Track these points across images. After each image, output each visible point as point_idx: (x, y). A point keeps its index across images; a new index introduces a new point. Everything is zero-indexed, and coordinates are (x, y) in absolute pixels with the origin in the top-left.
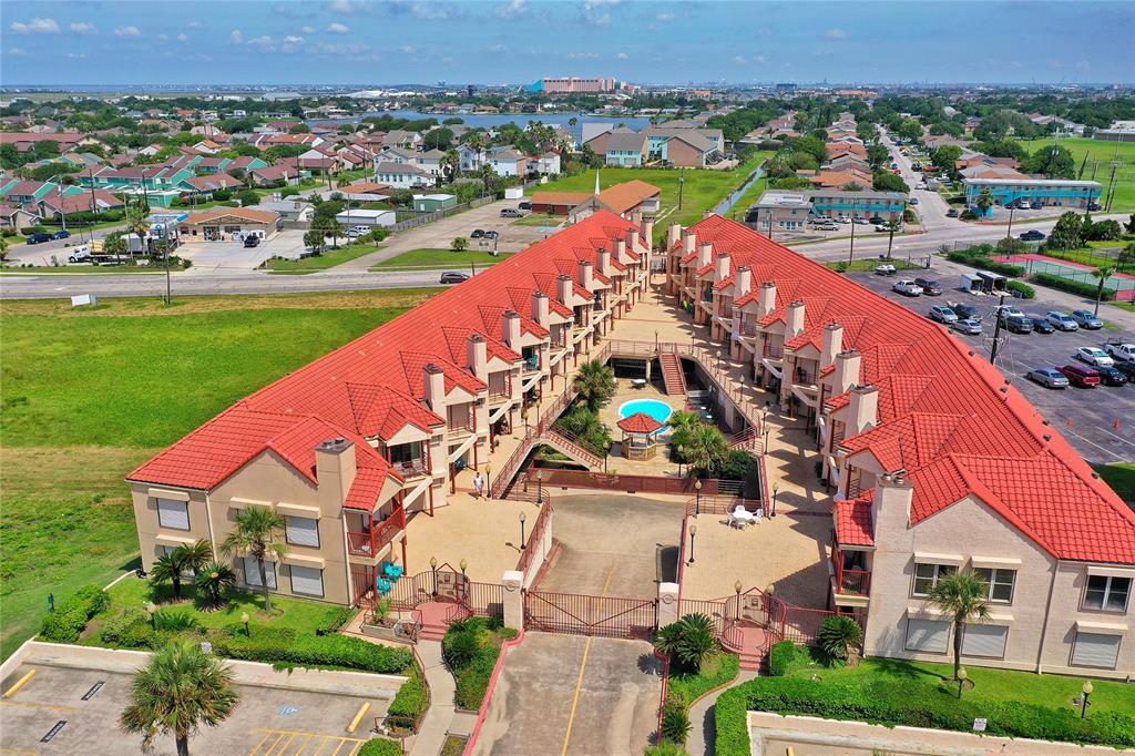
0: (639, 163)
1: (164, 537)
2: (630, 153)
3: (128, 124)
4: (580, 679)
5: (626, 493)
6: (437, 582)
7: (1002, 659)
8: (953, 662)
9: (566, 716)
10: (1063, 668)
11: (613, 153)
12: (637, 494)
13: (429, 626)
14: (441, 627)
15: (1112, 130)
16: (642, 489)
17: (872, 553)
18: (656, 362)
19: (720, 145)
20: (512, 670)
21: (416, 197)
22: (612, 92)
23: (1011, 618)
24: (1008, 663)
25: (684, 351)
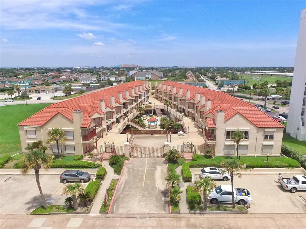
0: (144, 79)
1: (28, 141)
2: (142, 77)
3: (14, 73)
4: (146, 166)
5: (151, 135)
6: (106, 148)
7: (247, 154)
8: (237, 156)
9: (144, 174)
10: (260, 155)
11: (138, 77)
12: (153, 135)
13: (104, 158)
14: (108, 158)
15: (245, 73)
16: (154, 134)
17: (216, 130)
18: (154, 110)
19: (162, 75)
20: (128, 166)
21: (91, 85)
22: (136, 67)
23: (248, 143)
24: (249, 155)
25: (161, 108)
